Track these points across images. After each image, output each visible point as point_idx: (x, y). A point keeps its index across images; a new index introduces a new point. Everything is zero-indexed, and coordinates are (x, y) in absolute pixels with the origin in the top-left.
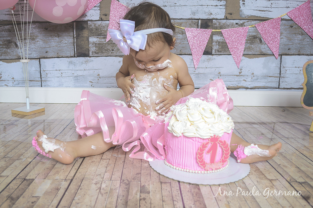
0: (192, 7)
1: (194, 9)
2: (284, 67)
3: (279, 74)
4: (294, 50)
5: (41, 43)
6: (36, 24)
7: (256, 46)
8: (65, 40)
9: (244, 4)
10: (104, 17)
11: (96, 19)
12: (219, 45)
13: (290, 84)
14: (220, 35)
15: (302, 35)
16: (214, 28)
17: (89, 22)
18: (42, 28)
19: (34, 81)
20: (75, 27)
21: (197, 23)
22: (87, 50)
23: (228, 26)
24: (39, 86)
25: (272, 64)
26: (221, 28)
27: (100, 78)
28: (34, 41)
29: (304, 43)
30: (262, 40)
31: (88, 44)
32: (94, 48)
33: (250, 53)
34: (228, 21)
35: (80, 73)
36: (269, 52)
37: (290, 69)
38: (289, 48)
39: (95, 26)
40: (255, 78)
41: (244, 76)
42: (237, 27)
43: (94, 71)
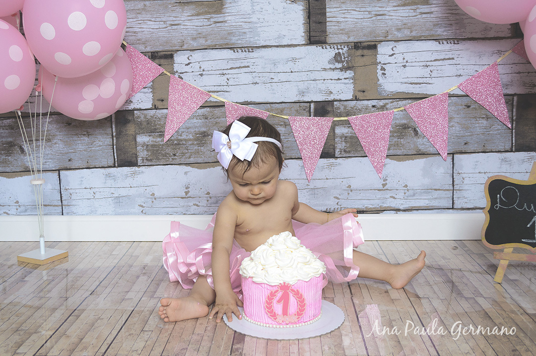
0: (299, 84)
1: (302, 86)
2: (459, 174)
3: (451, 186)
4: (476, 145)
5: (61, 146)
6: (53, 116)
7: (408, 141)
8: (99, 141)
9: (384, 74)
10: (159, 104)
11: (147, 108)
12: (346, 142)
13: (471, 201)
14: (346, 126)
15: (487, 119)
16: (337, 115)
17: (135, 112)
18: (63, 123)
19: (51, 205)
20: (113, 120)
21: (309, 109)
22: (134, 156)
23: (360, 111)
24: (58, 214)
25: (439, 169)
26: (348, 114)
27: (155, 199)
28: (51, 143)
29: (491, 132)
30: (418, 131)
31: (136, 146)
32: (146, 152)
33: (399, 152)
34: (359, 102)
35: (123, 192)
36: (432, 150)
37: (471, 175)
38: (465, 142)
39: (145, 117)
40: (411, 192)
41: (391, 190)
42: (374, 111)
43: (146, 188)
